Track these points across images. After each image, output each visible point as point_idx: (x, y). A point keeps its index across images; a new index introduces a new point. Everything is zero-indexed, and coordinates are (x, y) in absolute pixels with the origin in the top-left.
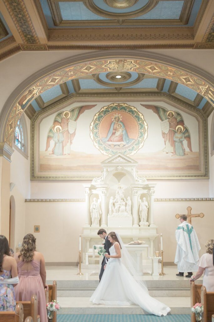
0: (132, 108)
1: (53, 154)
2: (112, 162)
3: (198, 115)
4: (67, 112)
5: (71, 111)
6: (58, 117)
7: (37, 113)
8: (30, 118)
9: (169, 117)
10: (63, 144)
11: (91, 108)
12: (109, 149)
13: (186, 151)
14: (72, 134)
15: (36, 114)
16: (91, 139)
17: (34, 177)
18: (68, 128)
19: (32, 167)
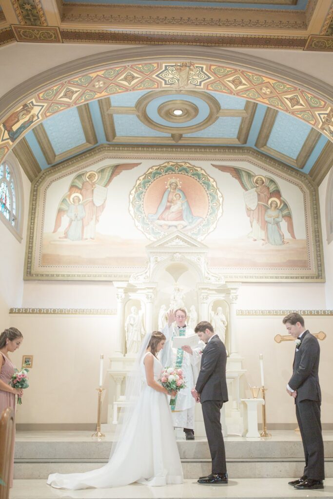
0: (197, 170)
1: (66, 237)
2: (165, 246)
3: (302, 184)
4: (93, 172)
5: (99, 172)
6: (76, 180)
7: (43, 171)
8: (31, 180)
9: (258, 185)
10: (83, 222)
11: (131, 169)
12: (160, 231)
13: (285, 237)
14: (99, 207)
15: (41, 174)
16: (131, 214)
17: (30, 274)
18: (92, 197)
19: (28, 258)
